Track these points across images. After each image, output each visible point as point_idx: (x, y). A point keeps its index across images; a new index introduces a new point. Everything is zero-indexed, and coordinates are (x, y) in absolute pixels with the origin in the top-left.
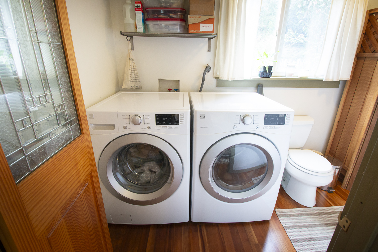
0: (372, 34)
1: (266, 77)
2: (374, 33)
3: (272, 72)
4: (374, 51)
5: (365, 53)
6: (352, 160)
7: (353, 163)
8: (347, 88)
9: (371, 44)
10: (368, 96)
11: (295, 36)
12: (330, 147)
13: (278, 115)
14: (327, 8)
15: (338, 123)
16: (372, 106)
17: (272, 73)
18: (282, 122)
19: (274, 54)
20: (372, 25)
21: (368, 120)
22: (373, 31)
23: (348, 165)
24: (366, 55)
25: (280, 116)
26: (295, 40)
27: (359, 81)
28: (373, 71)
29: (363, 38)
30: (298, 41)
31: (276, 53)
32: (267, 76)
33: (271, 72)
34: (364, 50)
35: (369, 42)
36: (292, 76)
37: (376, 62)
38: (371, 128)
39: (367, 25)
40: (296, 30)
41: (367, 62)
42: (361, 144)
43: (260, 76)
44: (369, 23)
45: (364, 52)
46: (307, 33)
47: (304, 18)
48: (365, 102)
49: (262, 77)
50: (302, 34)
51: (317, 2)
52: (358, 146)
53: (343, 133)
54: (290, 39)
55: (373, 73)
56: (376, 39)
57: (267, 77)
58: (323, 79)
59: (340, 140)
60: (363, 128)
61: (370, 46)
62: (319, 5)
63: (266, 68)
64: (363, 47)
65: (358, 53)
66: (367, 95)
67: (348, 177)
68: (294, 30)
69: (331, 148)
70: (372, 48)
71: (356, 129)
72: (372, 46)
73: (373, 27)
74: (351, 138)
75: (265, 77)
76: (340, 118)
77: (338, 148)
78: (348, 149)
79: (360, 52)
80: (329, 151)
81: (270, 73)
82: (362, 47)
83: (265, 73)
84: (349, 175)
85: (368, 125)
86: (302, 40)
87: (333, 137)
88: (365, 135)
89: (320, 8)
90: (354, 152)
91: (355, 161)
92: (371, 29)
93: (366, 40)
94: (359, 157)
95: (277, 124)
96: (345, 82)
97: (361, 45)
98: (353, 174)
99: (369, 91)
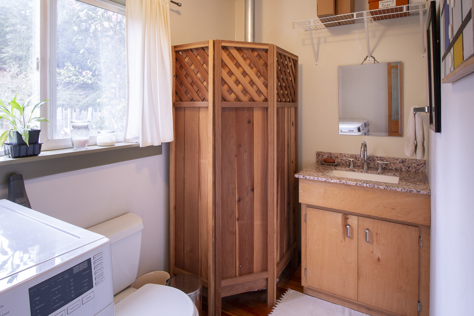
0: (184, 77)
1: (27, 156)
2: (187, 76)
3: (40, 142)
4: (192, 98)
5: (183, 102)
6: (209, 266)
7: (212, 271)
8: (173, 154)
9: (187, 90)
10: (201, 161)
11: (77, 73)
12: (174, 254)
13: (71, 269)
14: (117, 38)
15: (174, 210)
16: (210, 175)
17: (40, 145)
18: (85, 283)
19: (38, 105)
20: (181, 65)
21: (212, 197)
22: (185, 73)
23: (207, 278)
24: (185, 104)
25: (75, 271)
26: (79, 79)
27: (186, 141)
28: (198, 126)
29: (176, 82)
30: (83, 80)
31: (43, 103)
32: (30, 152)
33: (37, 142)
34: (180, 98)
35: (183, 87)
36: (86, 145)
37: (198, 114)
38: (217, 207)
39: (176, 65)
40: (77, 66)
41: (188, 113)
42: (213, 236)
43: (10, 155)
44: (178, 62)
45: (181, 100)
46: (95, 70)
47: (86, 46)
48: (200, 171)
49: (15, 157)
50: (88, 72)
51: (102, 28)
52: (211, 240)
53: (185, 224)
54: (70, 77)
55: (199, 129)
56: (191, 84)
57: (31, 156)
58: (139, 144)
59: (185, 238)
60: (209, 210)
61: (186, 91)
62: (105, 32)
63: (23, 137)
64: (178, 93)
65: (175, 101)
66: (200, 159)
67: (212, 299)
68: (73, 65)
69: (175, 256)
70: (189, 95)
71: (200, 214)
72: (188, 93)
73: (183, 68)
74: (198, 230)
75: (23, 157)
76: (175, 201)
77: (185, 252)
78: (199, 250)
79: (176, 101)
80: (174, 263)
81: (37, 146)
82: (176, 93)
83: (23, 147)
84: (212, 293)
85: (213, 204)
86: (90, 80)
87: (174, 234)
88: (214, 220)
89: (107, 36)
90: (208, 252)
91: (213, 266)
92: (181, 71)
93: (179, 85)
94: (216, 257)
95: (73, 296)
96: (168, 144)
97: (176, 91)
98: (216, 289)
99: (200, 154)
